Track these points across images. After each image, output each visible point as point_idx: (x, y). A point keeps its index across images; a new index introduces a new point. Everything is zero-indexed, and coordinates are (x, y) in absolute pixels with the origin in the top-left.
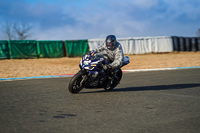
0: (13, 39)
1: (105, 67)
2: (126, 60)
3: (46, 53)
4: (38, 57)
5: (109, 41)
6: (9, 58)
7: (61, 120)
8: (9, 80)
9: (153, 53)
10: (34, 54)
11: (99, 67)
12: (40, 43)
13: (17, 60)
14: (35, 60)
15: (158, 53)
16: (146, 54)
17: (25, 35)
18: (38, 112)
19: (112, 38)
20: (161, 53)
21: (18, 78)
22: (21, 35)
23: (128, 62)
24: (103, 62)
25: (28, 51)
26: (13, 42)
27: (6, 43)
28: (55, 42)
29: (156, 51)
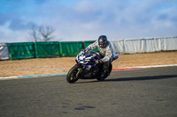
0: (38, 41)
1: (97, 62)
2: (115, 55)
3: (67, 53)
4: (61, 56)
5: (101, 40)
6: (35, 58)
7: (82, 111)
8: (35, 76)
9: (162, 51)
10: (57, 53)
11: (92, 62)
12: (63, 43)
13: (42, 59)
14: (58, 59)
15: (167, 51)
16: (156, 52)
17: (49, 37)
18: (61, 105)
19: (104, 38)
20: (170, 51)
21: (43, 75)
22: (46, 37)
23: (117, 57)
24: (96, 58)
25: (52, 50)
26: (39, 44)
27: (33, 44)
28: (75, 43)
29: (165, 49)
